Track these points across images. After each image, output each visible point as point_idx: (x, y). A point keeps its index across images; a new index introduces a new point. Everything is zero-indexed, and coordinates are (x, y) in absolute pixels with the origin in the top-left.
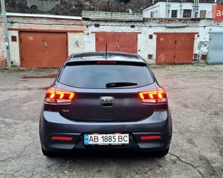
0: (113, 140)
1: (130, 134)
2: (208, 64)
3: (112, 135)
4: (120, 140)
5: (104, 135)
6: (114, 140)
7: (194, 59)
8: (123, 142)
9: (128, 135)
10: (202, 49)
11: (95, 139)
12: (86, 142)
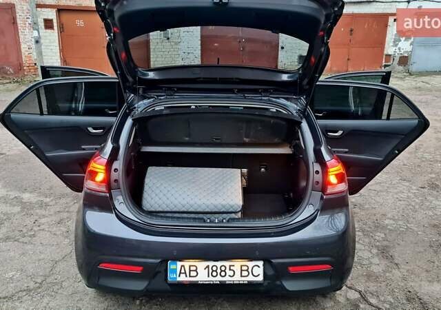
0: (229, 273)
1: (267, 261)
2: (411, 74)
3: (227, 264)
4: (245, 273)
5: (211, 264)
6: (232, 273)
7: (384, 64)
8: (251, 278)
9: (261, 263)
10: (400, 45)
11: (190, 271)
12: (171, 277)
